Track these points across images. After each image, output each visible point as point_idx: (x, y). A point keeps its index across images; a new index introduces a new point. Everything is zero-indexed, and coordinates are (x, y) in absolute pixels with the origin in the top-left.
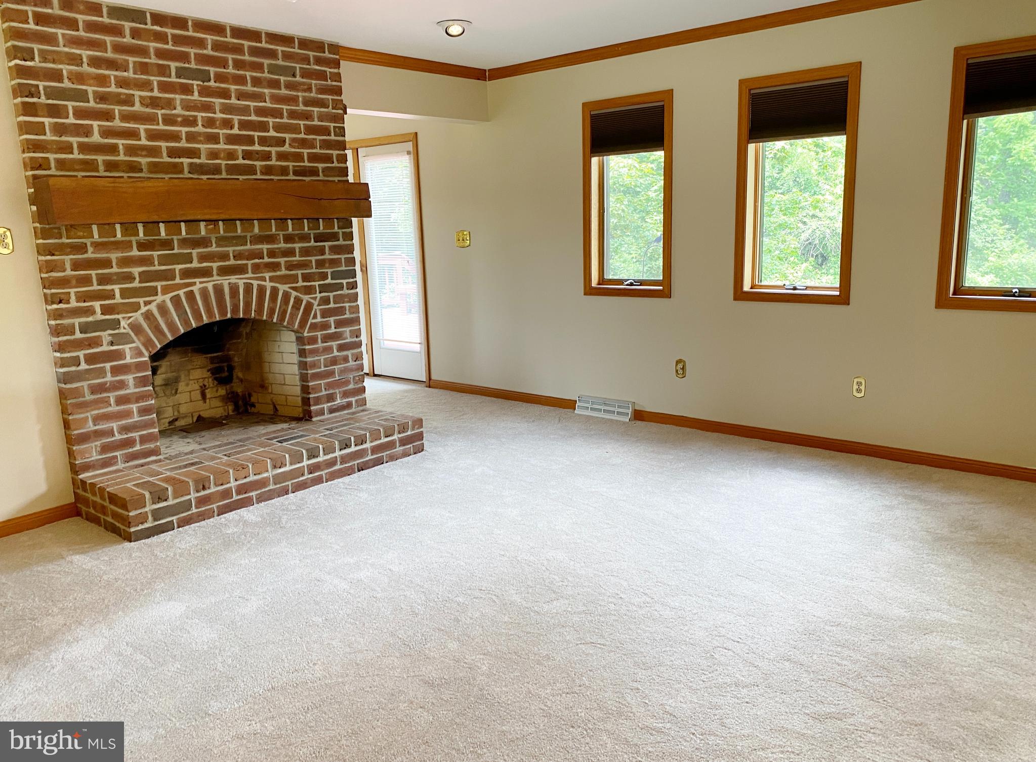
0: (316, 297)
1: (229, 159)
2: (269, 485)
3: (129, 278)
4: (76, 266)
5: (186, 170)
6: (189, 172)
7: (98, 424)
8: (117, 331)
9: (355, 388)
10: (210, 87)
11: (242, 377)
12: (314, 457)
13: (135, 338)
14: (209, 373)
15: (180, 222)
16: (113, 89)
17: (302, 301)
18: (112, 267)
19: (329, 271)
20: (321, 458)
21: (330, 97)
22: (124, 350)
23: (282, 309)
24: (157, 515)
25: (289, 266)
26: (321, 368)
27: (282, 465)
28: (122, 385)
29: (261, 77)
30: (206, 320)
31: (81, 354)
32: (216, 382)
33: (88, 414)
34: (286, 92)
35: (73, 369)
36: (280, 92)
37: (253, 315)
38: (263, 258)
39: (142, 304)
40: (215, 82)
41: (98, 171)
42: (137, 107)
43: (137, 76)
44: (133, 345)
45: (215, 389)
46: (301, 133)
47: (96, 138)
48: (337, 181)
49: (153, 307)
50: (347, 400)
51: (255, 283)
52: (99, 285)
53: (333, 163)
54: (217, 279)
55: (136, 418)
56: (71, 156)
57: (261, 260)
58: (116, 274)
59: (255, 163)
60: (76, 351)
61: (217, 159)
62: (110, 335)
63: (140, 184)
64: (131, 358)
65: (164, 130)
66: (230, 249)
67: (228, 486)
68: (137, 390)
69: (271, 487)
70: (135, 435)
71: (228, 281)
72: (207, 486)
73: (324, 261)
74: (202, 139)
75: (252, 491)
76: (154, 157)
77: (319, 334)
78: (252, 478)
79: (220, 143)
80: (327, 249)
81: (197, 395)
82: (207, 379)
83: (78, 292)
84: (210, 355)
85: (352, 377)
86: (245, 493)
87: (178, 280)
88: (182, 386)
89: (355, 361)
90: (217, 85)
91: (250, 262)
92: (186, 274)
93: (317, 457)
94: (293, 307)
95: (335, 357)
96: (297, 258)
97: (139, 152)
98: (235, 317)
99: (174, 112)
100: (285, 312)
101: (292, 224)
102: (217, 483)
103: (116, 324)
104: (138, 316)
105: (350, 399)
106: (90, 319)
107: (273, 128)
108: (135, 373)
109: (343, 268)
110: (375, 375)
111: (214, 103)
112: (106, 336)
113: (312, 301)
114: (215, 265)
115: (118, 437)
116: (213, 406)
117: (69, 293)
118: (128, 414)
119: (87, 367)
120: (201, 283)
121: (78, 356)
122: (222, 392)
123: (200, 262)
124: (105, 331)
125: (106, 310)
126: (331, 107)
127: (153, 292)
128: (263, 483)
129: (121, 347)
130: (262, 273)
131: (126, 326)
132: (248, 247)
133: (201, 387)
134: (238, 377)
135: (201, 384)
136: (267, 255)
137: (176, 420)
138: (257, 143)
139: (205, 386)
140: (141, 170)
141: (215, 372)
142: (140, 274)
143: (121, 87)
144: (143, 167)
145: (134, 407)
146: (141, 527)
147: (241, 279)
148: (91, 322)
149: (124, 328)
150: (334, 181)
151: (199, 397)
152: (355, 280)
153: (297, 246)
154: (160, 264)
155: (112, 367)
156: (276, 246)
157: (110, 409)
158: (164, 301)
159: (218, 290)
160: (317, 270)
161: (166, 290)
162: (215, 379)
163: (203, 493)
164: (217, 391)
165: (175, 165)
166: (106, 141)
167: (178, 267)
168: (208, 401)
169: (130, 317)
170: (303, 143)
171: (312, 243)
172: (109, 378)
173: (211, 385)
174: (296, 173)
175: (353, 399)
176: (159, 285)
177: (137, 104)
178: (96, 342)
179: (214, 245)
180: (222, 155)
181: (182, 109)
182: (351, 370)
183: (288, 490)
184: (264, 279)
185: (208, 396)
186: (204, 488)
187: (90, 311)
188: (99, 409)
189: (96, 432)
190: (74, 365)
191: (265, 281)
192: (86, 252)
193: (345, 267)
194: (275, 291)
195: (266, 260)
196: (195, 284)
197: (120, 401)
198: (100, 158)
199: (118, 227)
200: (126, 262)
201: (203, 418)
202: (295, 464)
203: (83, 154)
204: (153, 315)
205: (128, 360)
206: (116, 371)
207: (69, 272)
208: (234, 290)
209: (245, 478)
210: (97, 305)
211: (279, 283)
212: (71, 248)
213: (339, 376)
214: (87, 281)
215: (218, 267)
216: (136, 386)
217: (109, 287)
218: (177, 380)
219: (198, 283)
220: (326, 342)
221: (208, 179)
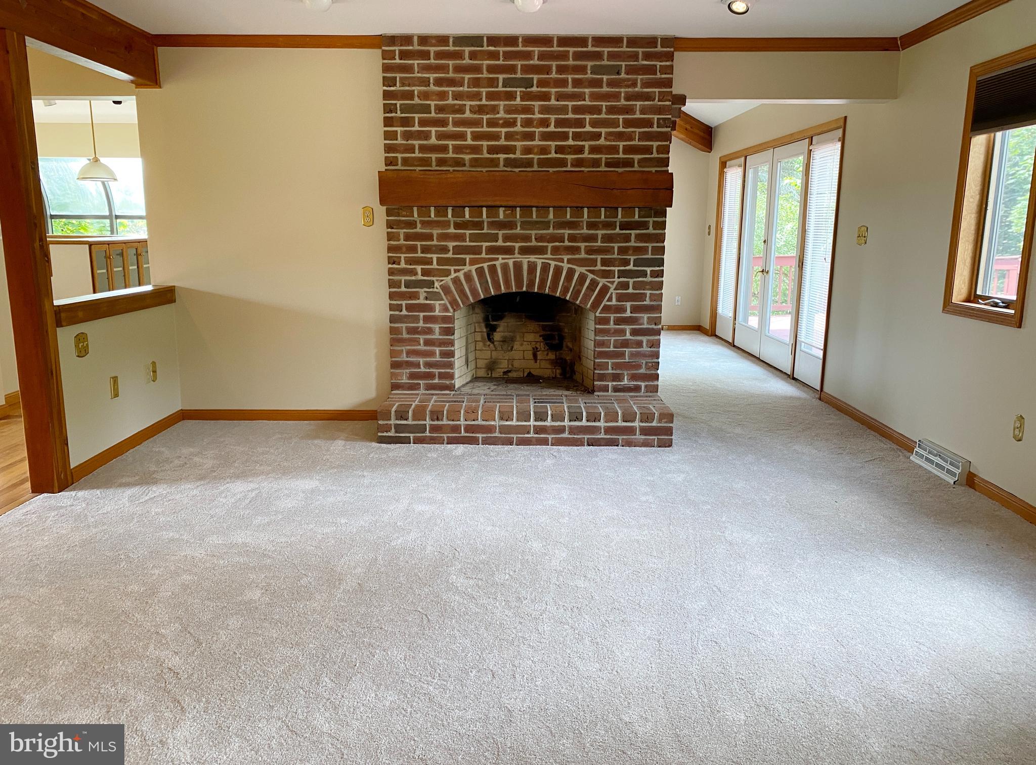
0: (614, 281)
1: (541, 154)
2: (495, 432)
3: (445, 250)
4: (408, 237)
5: (502, 163)
6: (504, 166)
7: (410, 357)
8: (431, 290)
9: (646, 374)
10: (531, 92)
11: (571, 347)
12: (541, 420)
13: (444, 297)
14: (541, 338)
15: (482, 207)
16: (450, 101)
17: (599, 283)
18: (433, 240)
19: (632, 258)
20: (549, 423)
21: (657, 90)
22: (434, 305)
23: (576, 288)
24: (398, 428)
25: (589, 250)
26: (609, 348)
27: (510, 419)
28: (430, 331)
29: (583, 78)
30: (503, 290)
31: (404, 303)
32: (547, 348)
33: (403, 348)
34: (608, 89)
35: (397, 313)
36: (602, 90)
37: (547, 291)
38: (564, 242)
39: (452, 272)
40: (537, 87)
41: (432, 167)
42: (468, 114)
43: (470, 90)
44: (442, 302)
45: (546, 353)
46: (619, 127)
47: (433, 140)
48: (654, 172)
49: (461, 275)
50: (635, 383)
51: (553, 263)
52: (422, 253)
53: (652, 154)
54: (517, 256)
55: (438, 358)
56: (413, 155)
57: (562, 244)
58: (435, 246)
59: (567, 156)
60: (400, 300)
61: (530, 154)
62: (425, 292)
63: (444, 176)
64: (439, 312)
65: (487, 131)
66: (533, 232)
67: (458, 423)
68: (441, 337)
69: (497, 435)
70: (436, 371)
71: (528, 260)
72: (440, 418)
73: (627, 248)
74: (518, 137)
75: (479, 433)
76: (475, 154)
77: (612, 316)
78: (480, 422)
79: (535, 140)
80: (633, 237)
81: (529, 355)
82: (539, 343)
83: (406, 257)
84: (541, 323)
85: (644, 362)
86: (473, 433)
87: (484, 255)
88: (517, 346)
89: (650, 348)
90: (539, 89)
91: (550, 245)
92: (490, 250)
93: (545, 421)
94: (588, 288)
95: (627, 340)
96: (599, 244)
97: (464, 150)
98: (529, 290)
99: (497, 116)
100: (579, 292)
101: (588, 212)
102: (449, 418)
103: (431, 284)
104: (448, 280)
105: (639, 383)
106: (413, 278)
107: (589, 124)
108: (440, 324)
109: (649, 256)
110: (794, 379)
111: (534, 106)
112: (422, 292)
113: (609, 284)
114: (517, 245)
115: (423, 369)
116: (542, 367)
117: (400, 257)
118: (432, 354)
119: (407, 313)
120: (503, 259)
121: (401, 304)
122: (552, 356)
123: (504, 241)
124: (422, 288)
125: (425, 273)
126: (657, 99)
127: (463, 262)
128: (490, 429)
129: (432, 302)
130: (560, 255)
131: (438, 287)
132: (551, 231)
133: (533, 348)
134: (567, 347)
135: (534, 347)
136: (568, 240)
137: (509, 371)
138: (571, 138)
139: (537, 348)
140: (464, 165)
141: (546, 338)
142: (454, 247)
143: (456, 100)
144: (466, 163)
145: (437, 350)
146: (385, 434)
147: (539, 258)
148: (413, 280)
149: (437, 288)
150: (651, 171)
151: (531, 357)
152: (661, 268)
153: (600, 233)
154: (470, 241)
155: (424, 316)
156: (578, 232)
157: (419, 347)
158: (470, 271)
159: (518, 266)
160: (619, 257)
161: (472, 262)
162: (547, 344)
163: (436, 423)
164: (547, 354)
165: (492, 160)
166: (440, 142)
167: (485, 244)
168: (538, 361)
169: (442, 280)
170: (620, 136)
171: (618, 230)
172: (421, 324)
173: (543, 349)
174: (608, 165)
175: (643, 384)
176: (468, 257)
177: (468, 112)
178: (415, 296)
179: (519, 228)
180: (536, 150)
181: (505, 113)
182: (644, 355)
183: (513, 442)
184: (562, 261)
185: (539, 357)
186: (438, 419)
187: (413, 272)
188: (411, 346)
189: (407, 362)
190: (398, 310)
191: (563, 262)
192: (416, 228)
193: (652, 255)
194: (571, 272)
195: (567, 243)
196: (498, 259)
197: (427, 343)
198: (434, 156)
199: (432, 209)
200: (444, 237)
201: (533, 375)
202: (521, 421)
203: (421, 153)
204: (460, 280)
205: (437, 313)
206: (427, 319)
207: (402, 242)
208: (532, 267)
209: (474, 420)
210: (419, 268)
211: (577, 266)
212: (405, 223)
213: (629, 359)
214: (413, 249)
215: (520, 247)
216: (440, 334)
217: (429, 256)
218: (512, 339)
219: (500, 259)
220: (618, 325)
221: (519, 171)
